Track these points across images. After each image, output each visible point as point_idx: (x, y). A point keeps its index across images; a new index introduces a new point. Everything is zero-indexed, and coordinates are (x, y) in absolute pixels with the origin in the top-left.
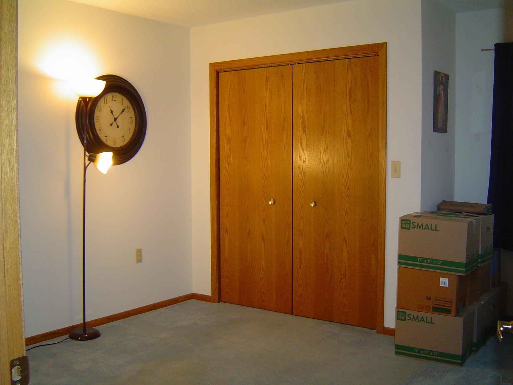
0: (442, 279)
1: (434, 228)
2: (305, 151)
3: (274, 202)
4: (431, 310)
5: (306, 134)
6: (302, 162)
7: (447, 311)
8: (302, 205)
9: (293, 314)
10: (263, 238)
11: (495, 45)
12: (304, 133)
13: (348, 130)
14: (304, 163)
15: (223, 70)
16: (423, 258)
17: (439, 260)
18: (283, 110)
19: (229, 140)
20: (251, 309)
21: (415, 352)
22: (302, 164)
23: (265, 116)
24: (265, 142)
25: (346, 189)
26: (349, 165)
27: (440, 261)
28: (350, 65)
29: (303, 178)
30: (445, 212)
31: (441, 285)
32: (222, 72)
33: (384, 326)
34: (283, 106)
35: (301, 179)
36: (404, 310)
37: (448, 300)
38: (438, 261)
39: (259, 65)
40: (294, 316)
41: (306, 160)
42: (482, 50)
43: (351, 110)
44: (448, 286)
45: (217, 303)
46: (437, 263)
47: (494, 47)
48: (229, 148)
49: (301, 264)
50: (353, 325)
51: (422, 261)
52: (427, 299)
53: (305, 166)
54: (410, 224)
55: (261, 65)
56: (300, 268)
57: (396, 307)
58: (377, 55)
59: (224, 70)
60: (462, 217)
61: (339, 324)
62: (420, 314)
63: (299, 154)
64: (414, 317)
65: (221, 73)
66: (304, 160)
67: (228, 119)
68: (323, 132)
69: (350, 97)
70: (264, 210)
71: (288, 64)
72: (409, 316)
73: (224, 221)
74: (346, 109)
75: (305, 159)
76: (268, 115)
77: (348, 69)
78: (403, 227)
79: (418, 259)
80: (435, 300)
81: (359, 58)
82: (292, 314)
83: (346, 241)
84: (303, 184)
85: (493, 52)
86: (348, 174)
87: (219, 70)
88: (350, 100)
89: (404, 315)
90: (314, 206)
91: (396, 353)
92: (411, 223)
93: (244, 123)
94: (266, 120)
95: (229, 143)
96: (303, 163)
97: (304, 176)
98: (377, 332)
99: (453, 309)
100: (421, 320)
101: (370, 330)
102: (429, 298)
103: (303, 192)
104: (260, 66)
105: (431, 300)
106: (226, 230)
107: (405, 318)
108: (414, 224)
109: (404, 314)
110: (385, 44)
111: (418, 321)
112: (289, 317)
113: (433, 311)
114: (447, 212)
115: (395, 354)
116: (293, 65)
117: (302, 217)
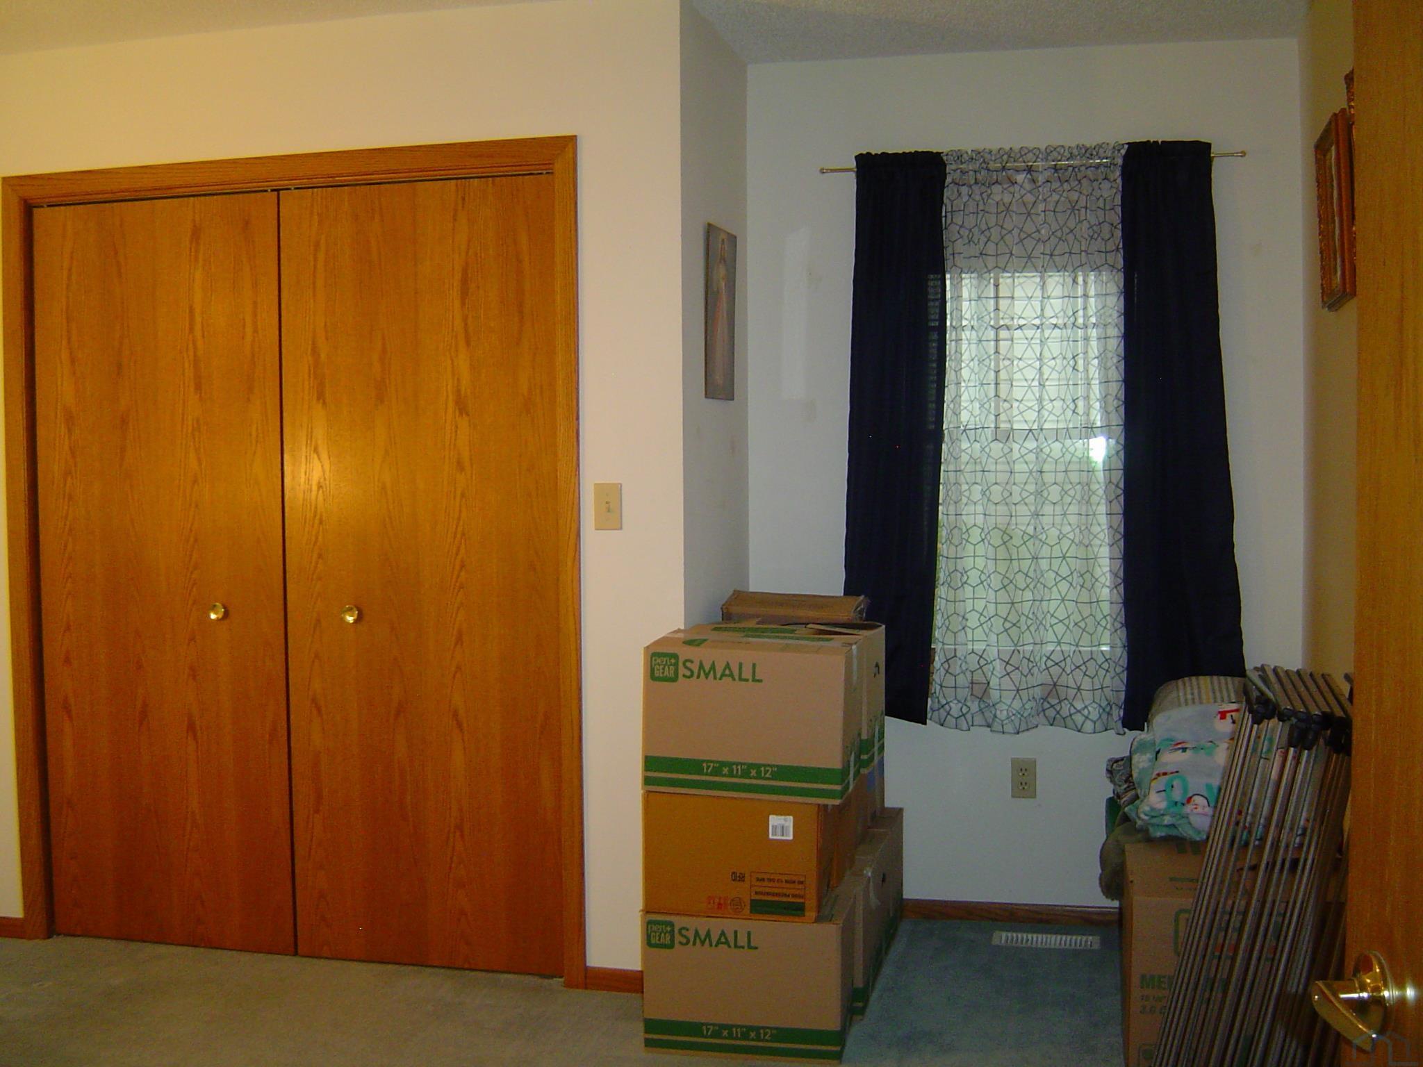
0: (774, 820)
1: (747, 674)
2: (324, 455)
3: (226, 614)
4: (747, 910)
5: (324, 403)
6: (315, 488)
7: (794, 910)
8: (318, 621)
9: (299, 952)
10: (191, 727)
11: (856, 157)
12: (318, 399)
13: (459, 391)
14: (321, 492)
15: (47, 200)
16: (717, 762)
17: (765, 766)
18: (249, 330)
19: (70, 419)
20: (162, 949)
21: (706, 1037)
22: (314, 493)
23: (191, 346)
24: (190, 428)
25: (457, 568)
26: (463, 495)
27: (767, 768)
28: (463, 199)
29: (317, 538)
30: (752, 624)
31: (773, 835)
32: (42, 207)
33: (588, 964)
34: (248, 319)
35: (313, 538)
36: (668, 918)
37: (794, 878)
38: (762, 769)
39: (170, 188)
40: (305, 960)
41: (327, 482)
42: (822, 171)
43: (466, 330)
44: (794, 837)
45: (45, 939)
46: (759, 772)
47: (854, 164)
48: (70, 448)
49: (319, 798)
50: (493, 971)
51: (717, 772)
52: (734, 880)
53: (324, 500)
54: (676, 665)
55: (176, 188)
56: (317, 811)
57: (642, 911)
58: (544, 172)
59: (51, 199)
60: (808, 639)
61: (449, 972)
62: (715, 925)
63: (303, 466)
64: (697, 934)
65: (42, 209)
66: (319, 483)
67: (65, 355)
68: (380, 398)
69: (464, 293)
70: (192, 639)
71: (266, 189)
72: (684, 932)
73: (61, 681)
74: (453, 326)
75: (325, 479)
76: (200, 343)
77: (456, 210)
78: (657, 675)
79: (704, 765)
80: (758, 880)
81: (490, 179)
82: (296, 954)
83: (459, 725)
84: (320, 556)
85: (853, 176)
86: (461, 522)
87: (31, 201)
88: (463, 304)
89: (667, 932)
90: (356, 621)
91: (649, 1043)
92: (681, 664)
93: (120, 367)
94: (195, 360)
95: (69, 430)
96: (318, 490)
97: (321, 533)
98: (569, 985)
99: (811, 903)
100: (719, 942)
101: (546, 981)
102: (738, 878)
103: (320, 579)
104: (173, 191)
105: (744, 881)
106: (67, 709)
107: (672, 940)
108: (688, 664)
109: (669, 929)
110: (572, 140)
111: (711, 945)
112: (288, 964)
113: (751, 912)
114: (758, 623)
115: (646, 1046)
116: (281, 192)
117: (317, 656)
